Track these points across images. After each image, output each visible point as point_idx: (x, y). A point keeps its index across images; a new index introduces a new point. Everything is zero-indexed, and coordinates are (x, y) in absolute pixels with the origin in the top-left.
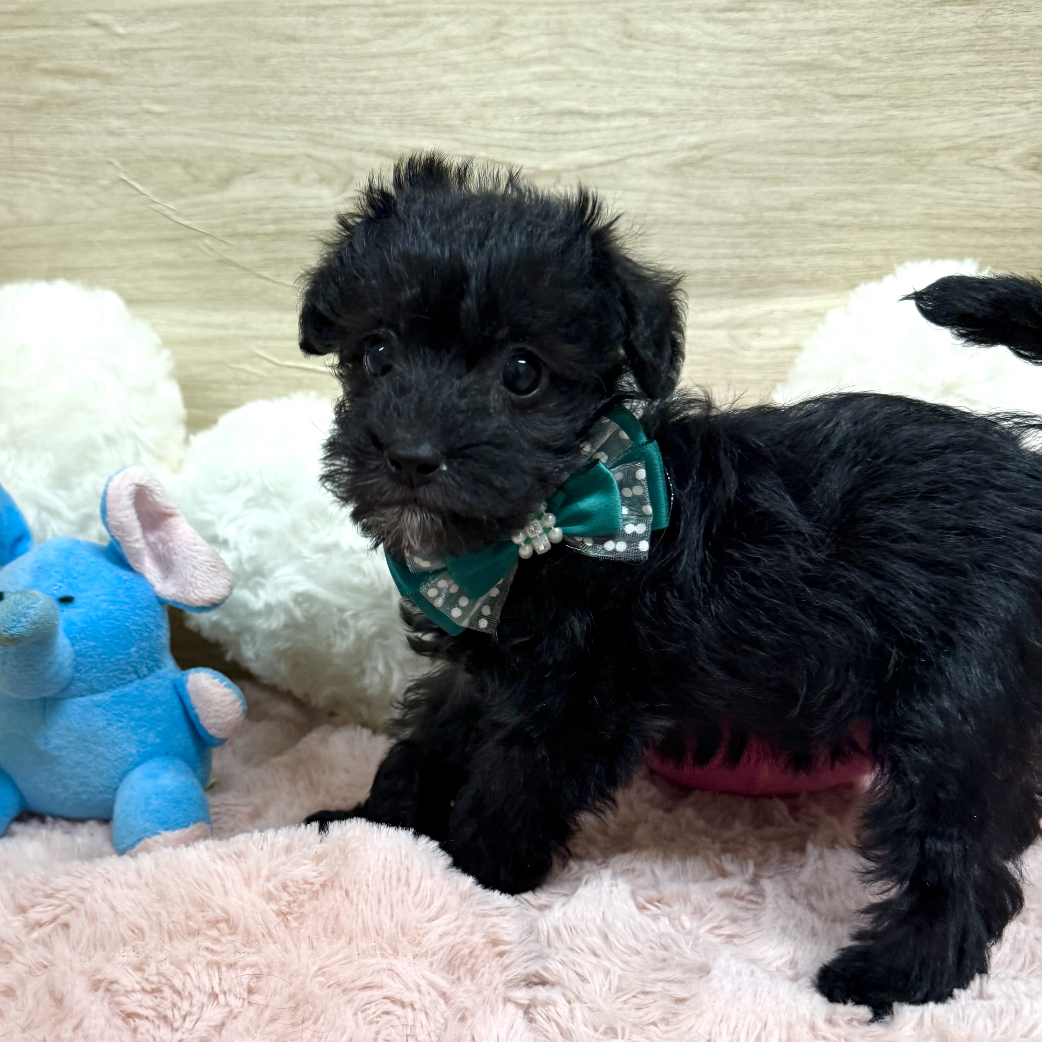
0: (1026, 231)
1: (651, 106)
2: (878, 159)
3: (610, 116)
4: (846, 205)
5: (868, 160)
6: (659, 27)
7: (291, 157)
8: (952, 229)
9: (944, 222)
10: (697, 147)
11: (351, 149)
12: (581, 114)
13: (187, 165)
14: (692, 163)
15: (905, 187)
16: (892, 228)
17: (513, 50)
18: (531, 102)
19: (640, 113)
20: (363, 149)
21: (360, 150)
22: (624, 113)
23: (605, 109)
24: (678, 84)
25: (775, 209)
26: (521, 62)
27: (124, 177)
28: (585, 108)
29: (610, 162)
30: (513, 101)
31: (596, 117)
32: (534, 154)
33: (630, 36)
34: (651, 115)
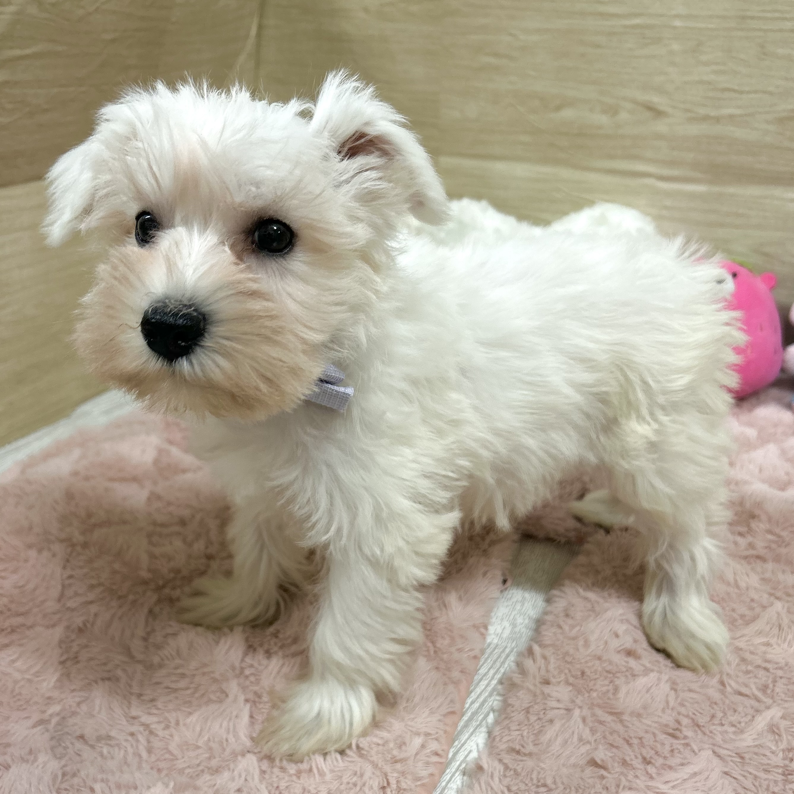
1: (771, 89)
3: (748, 92)
6: (780, 51)
12: (734, 91)
17: (704, 58)
18: (709, 83)
19: (765, 92)
22: (756, 92)
23: (747, 89)
24: (786, 79)
26: (706, 64)
28: (736, 88)
29: (746, 115)
30: (701, 82)
31: (741, 92)
33: (765, 54)
34: (771, 93)
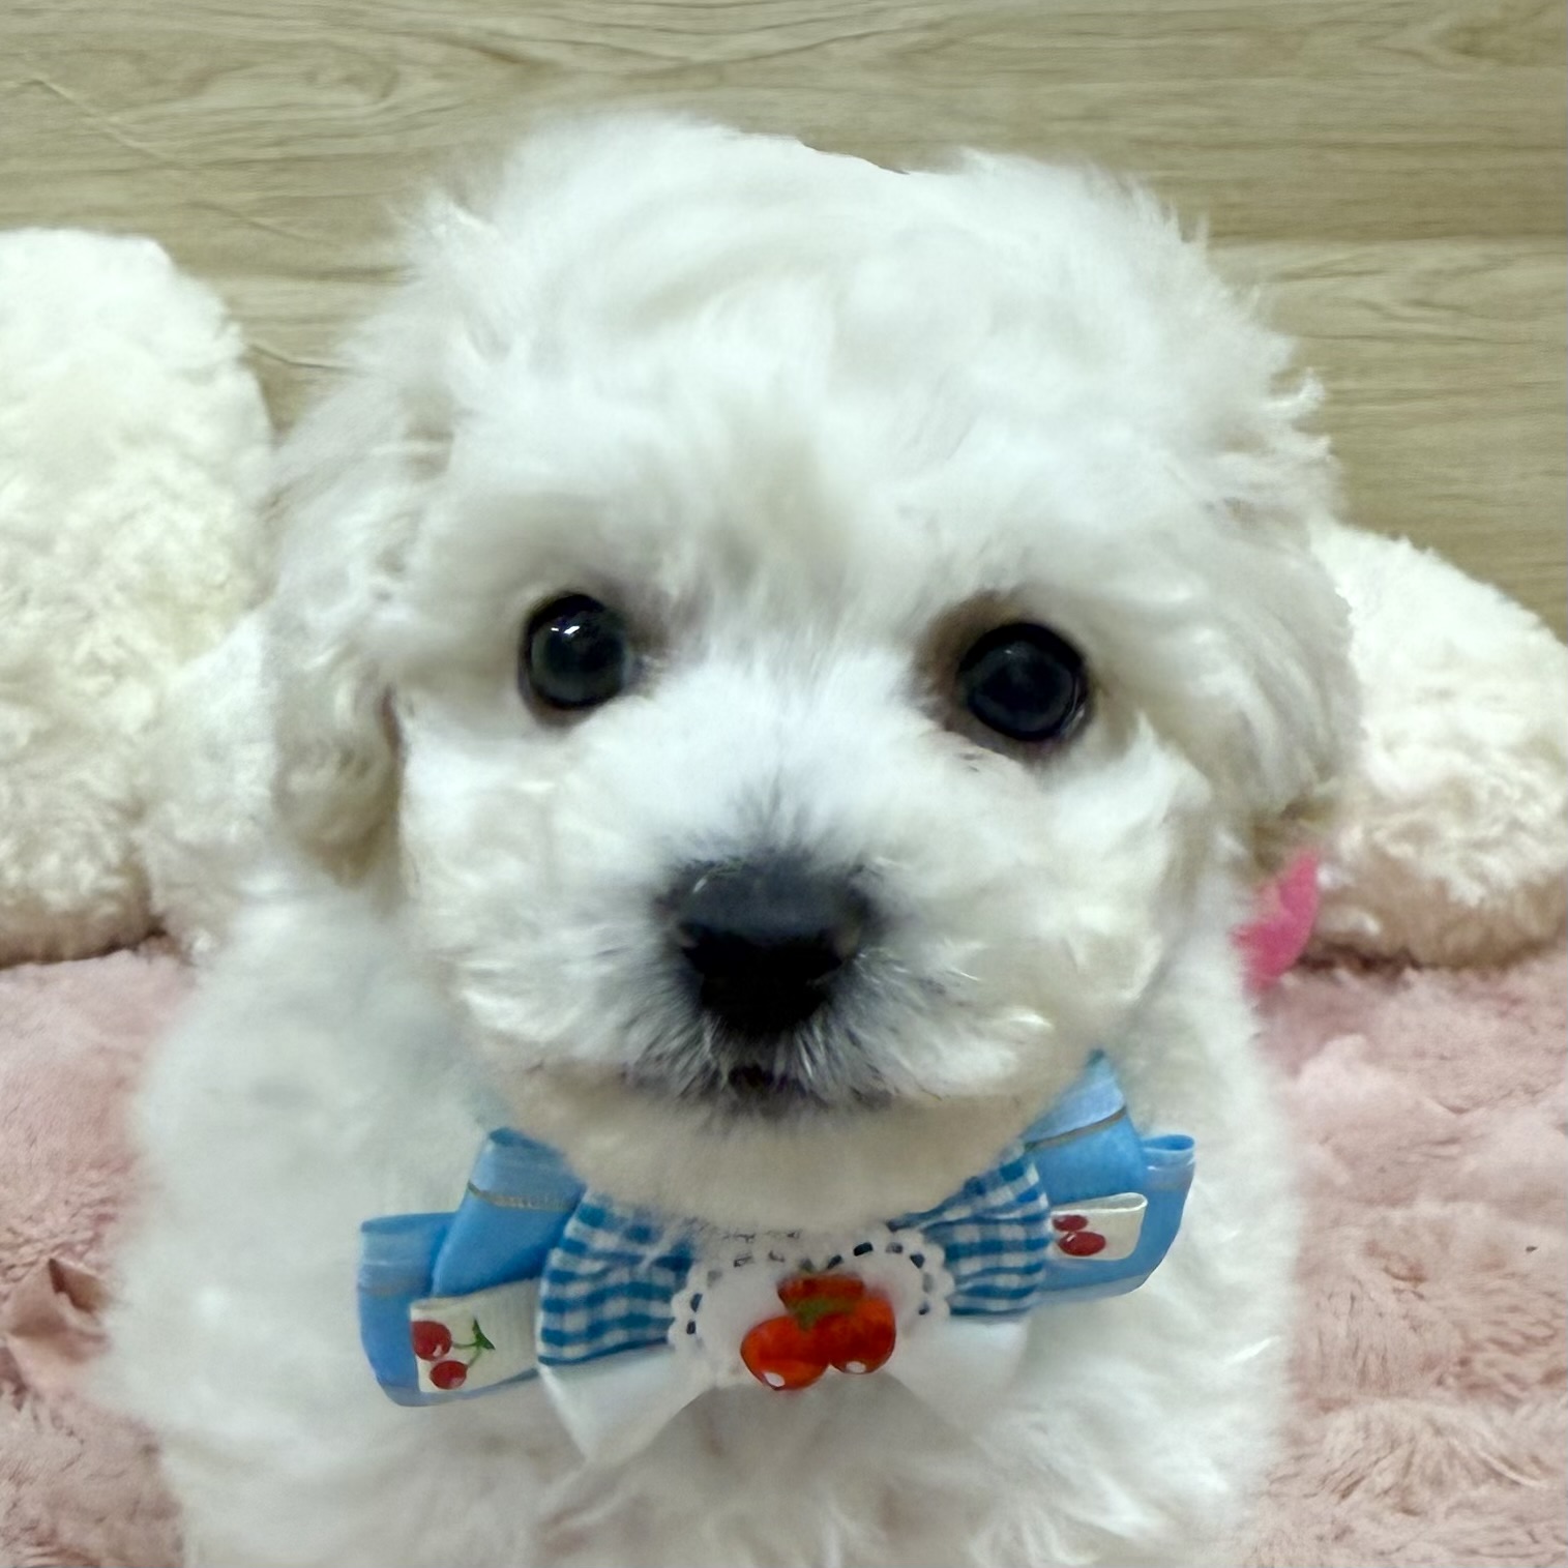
0: (1466, 147)
2: (1219, 41)
4: (1177, 112)
5: (1203, 42)
7: (303, 45)
8: (1349, 146)
9: (1336, 136)
10: (931, 26)
11: (395, 33)
13: (139, 57)
14: (926, 50)
15: (1262, 83)
16: (1253, 146)
20: (411, 31)
21: (408, 34)
25: (1062, 119)
27: (41, 77)
32: (680, 38)
